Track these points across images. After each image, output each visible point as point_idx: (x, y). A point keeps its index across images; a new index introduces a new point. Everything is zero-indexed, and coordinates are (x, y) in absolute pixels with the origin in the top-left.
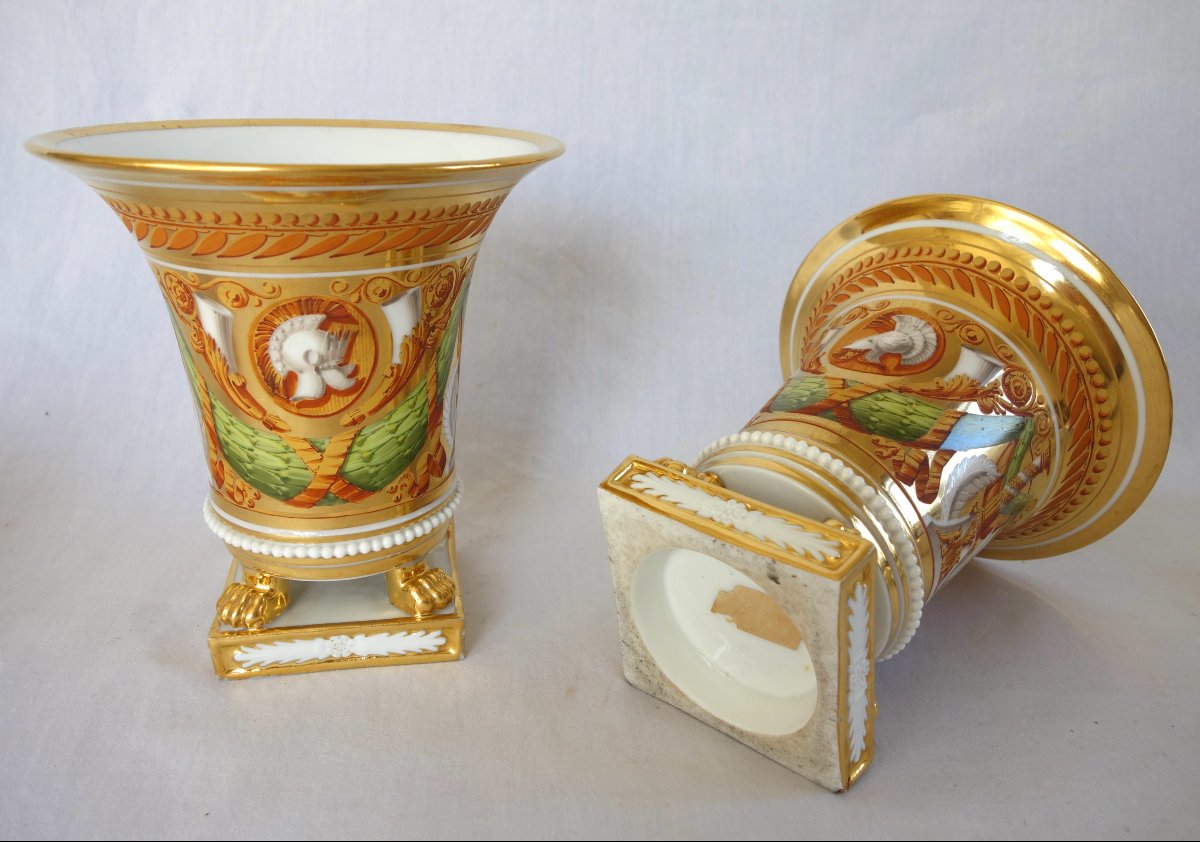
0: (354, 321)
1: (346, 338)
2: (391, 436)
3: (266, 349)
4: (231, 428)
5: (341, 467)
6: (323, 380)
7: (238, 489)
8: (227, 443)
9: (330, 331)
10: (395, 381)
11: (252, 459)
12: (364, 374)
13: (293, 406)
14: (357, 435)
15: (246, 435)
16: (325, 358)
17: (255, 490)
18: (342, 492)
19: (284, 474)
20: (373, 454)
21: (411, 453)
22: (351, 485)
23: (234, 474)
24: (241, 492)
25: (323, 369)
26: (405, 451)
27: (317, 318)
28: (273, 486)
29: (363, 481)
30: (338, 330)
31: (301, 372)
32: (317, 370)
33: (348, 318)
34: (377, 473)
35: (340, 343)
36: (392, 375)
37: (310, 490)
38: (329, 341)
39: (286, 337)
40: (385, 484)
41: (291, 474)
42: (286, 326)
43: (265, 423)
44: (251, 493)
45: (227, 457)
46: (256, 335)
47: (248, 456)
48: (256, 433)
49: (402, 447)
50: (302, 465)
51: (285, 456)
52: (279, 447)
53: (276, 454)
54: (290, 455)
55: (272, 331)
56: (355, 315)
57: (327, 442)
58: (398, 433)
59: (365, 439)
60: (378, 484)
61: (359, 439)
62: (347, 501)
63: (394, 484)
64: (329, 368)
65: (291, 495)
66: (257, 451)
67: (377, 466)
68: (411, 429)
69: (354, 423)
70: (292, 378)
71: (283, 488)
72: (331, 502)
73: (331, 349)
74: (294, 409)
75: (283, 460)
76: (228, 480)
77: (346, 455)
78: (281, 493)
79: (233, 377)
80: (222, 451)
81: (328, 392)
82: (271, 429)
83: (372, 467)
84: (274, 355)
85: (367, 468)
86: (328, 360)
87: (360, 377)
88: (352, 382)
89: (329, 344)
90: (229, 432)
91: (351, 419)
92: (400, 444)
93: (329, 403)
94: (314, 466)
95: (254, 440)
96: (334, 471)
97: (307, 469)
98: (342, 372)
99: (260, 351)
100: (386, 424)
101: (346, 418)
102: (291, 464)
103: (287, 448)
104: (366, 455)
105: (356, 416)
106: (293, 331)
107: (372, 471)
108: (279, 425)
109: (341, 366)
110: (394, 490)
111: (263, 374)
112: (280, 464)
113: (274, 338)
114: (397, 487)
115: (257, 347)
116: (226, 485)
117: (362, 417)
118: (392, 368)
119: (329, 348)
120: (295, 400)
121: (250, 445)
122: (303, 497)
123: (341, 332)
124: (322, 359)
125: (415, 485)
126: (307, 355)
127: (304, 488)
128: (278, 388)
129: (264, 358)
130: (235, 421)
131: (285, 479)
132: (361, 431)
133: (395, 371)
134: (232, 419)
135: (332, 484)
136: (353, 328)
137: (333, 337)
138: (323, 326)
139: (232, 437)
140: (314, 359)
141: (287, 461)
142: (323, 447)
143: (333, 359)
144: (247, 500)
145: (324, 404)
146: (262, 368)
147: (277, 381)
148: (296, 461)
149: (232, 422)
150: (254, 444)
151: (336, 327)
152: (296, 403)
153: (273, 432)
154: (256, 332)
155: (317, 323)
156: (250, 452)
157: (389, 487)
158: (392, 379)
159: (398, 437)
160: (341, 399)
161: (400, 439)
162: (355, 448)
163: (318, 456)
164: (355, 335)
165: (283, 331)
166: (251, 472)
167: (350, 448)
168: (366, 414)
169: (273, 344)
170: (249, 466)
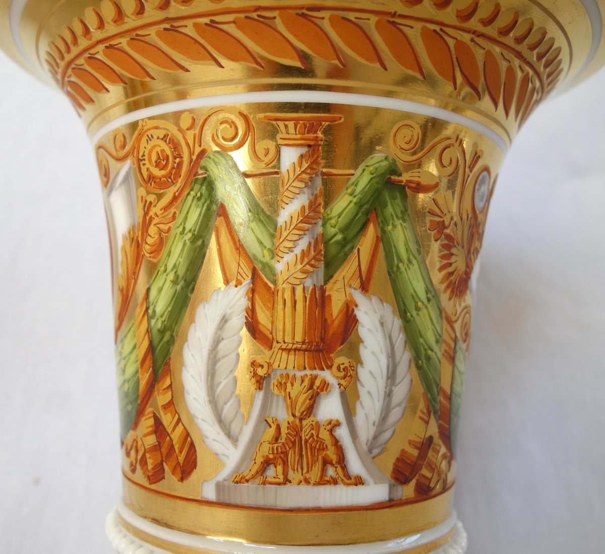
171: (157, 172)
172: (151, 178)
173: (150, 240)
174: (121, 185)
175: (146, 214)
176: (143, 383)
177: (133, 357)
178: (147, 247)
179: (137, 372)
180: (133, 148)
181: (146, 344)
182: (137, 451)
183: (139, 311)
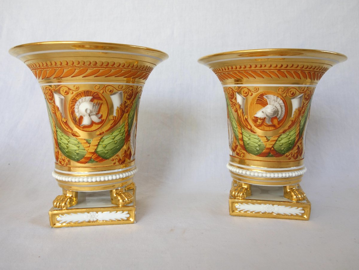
0: (101, 100)
1: (99, 105)
2: (112, 140)
3: (74, 108)
4: (62, 137)
5: (96, 149)
6: (91, 119)
7: (63, 160)
8: (60, 143)
9: (94, 102)
10: (114, 122)
11: (68, 147)
12: (104, 117)
13: (81, 127)
14: (101, 138)
15: (66, 139)
16: (92, 111)
17: (68, 159)
18: (96, 158)
19: (77, 152)
20: (106, 146)
21: (119, 148)
22: (99, 156)
23: (62, 154)
24: (64, 160)
25: (91, 115)
26: (117, 147)
27: (89, 98)
28: (74, 157)
29: (103, 155)
30: (96, 102)
31: (84, 116)
32: (89, 115)
33: (99, 98)
34: (107, 153)
35: (97, 106)
36: (113, 119)
37: (86, 157)
38: (93, 105)
39: (80, 104)
40: (110, 157)
41: (80, 152)
42: (80, 100)
43: (72, 134)
44: (67, 160)
45: (60, 149)
46: (71, 104)
47: (67, 147)
48: (69, 138)
49: (116, 145)
50: (83, 148)
51: (78, 145)
52: (76, 142)
53: (75, 145)
54: (79, 145)
55: (76, 102)
56: (102, 97)
57: (91, 140)
58: (115, 140)
59: (104, 140)
60: (108, 157)
61: (102, 140)
62: (97, 162)
63: (113, 158)
64: (93, 115)
65: (79, 160)
66: (69, 144)
67: (108, 150)
68: (119, 139)
69: (100, 134)
70: (81, 118)
71: (77, 157)
72: (92, 162)
73: (94, 108)
74: (82, 129)
75: (77, 147)
76: (60, 157)
77: (97, 145)
78: (76, 159)
79: (63, 119)
80: (59, 147)
81: (93, 123)
82: (74, 136)
83: (106, 150)
84: (76, 110)
85: (104, 151)
86: (93, 112)
87: (103, 118)
88: (100, 120)
89: (93, 107)
90: (61, 139)
91: (99, 133)
92: (116, 144)
93: (93, 127)
94: (87, 149)
95: (68, 140)
96: (93, 151)
97: (85, 150)
98: (97, 116)
99: (72, 109)
100: (111, 136)
101: (98, 132)
102: (80, 148)
103: (79, 142)
104: (104, 146)
105: (101, 132)
106: (82, 102)
107: (106, 152)
108: (77, 134)
109: (97, 114)
110: (113, 160)
111: (73, 117)
112: (76, 148)
113: (76, 104)
114: (114, 159)
115: (71, 108)
116: (59, 160)
117: (103, 133)
118: (113, 117)
119: (93, 108)
120: (82, 125)
121: (67, 142)
122: (83, 160)
123: (97, 103)
124: (91, 112)
125: (120, 159)
126: (86, 110)
127: (83, 157)
128: (77, 122)
129: (73, 111)
130: (63, 135)
131: (78, 154)
132: (102, 137)
133: (114, 118)
134: (63, 134)
135: (93, 156)
136: (101, 102)
137: (95, 104)
138: (92, 101)
139: (62, 141)
140: (88, 112)
141: (79, 147)
142: (90, 142)
143: (95, 112)
144: (65, 163)
145: (91, 127)
146: (72, 115)
147: (77, 119)
148: (81, 147)
149: (62, 135)
150: (69, 142)
151: (96, 101)
152: (82, 127)
153: (75, 137)
154: (71, 103)
155: (90, 99)
156: (67, 145)
157: (111, 159)
158: (113, 121)
159: (115, 141)
160: (96, 125)
161: (116, 142)
162: (101, 143)
163: (88, 145)
164: (102, 104)
165: (79, 102)
166: (67, 152)
167: (99, 143)
168: (105, 132)
169: (76, 107)
170: (67, 150)
171: (307, 97)
172: (306, 98)
173: (303, 111)
174: (299, 98)
175: (303, 105)
176: (296, 140)
177: (295, 134)
178: (302, 112)
179: (295, 138)
180: (305, 91)
181: (298, 132)
182: (292, 154)
183: (298, 125)
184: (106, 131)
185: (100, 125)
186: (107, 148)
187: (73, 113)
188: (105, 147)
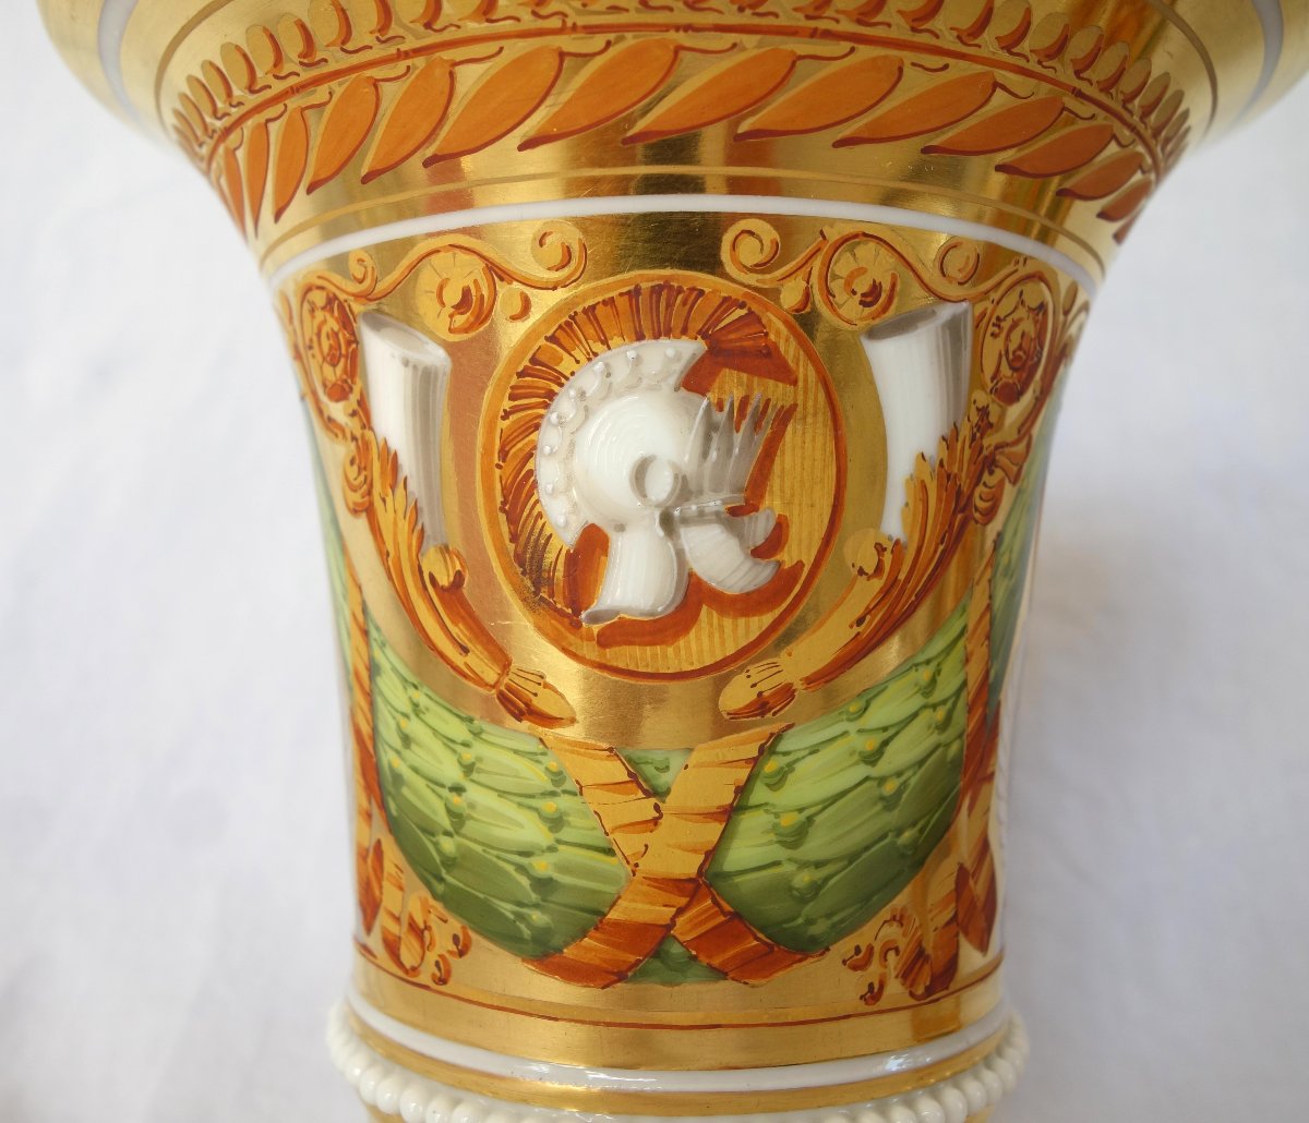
0: (784, 374)
1: (757, 425)
2: (863, 771)
3: (530, 455)
5: (712, 854)
6: (680, 554)
7: (413, 926)
8: (398, 777)
9: (712, 396)
10: (885, 592)
11: (458, 818)
12: (799, 550)
13: (590, 638)
14: (768, 749)
15: (449, 742)
16: (693, 486)
17: (456, 924)
18: (711, 939)
19: (542, 866)
20: (810, 820)
21: (914, 845)
22: (738, 920)
24: (420, 933)
25: (685, 521)
26: (898, 833)
27: (677, 352)
28: (507, 909)
29: (775, 909)
30: (738, 394)
31: (621, 528)
32: (668, 522)
33: (766, 361)
34: (816, 888)
35: (738, 438)
36: (879, 569)
37: (615, 923)
38: (710, 428)
39: (588, 413)
40: (840, 931)
41: (564, 868)
42: (588, 378)
43: (503, 698)
44: (445, 933)
46: (506, 415)
47: (450, 810)
48: (477, 734)
49: (892, 819)
50: (597, 837)
51: (549, 806)
52: (534, 776)
53: (524, 798)
54: (565, 802)
55: (551, 395)
56: (789, 349)
57: (676, 762)
59: (790, 767)
60: (817, 929)
61: (772, 765)
62: (720, 973)
63: (863, 937)
64: (701, 517)
65: (556, 941)
66: (474, 793)
67: (818, 865)
68: (920, 765)
69: (761, 707)
70: (593, 544)
71: (538, 917)
72: (675, 972)
73: (714, 455)
74: (590, 651)
75: (544, 818)
77: (729, 814)
78: (527, 933)
79: (433, 563)
80: (384, 807)
81: (694, 596)
82: (519, 716)
83: (803, 865)
84: (547, 472)
85: (788, 868)
86: (700, 492)
87: (788, 557)
88: (762, 574)
89: (707, 439)
91: (752, 696)
92: (888, 805)
93: (692, 634)
94: (632, 842)
95: (469, 756)
96: (688, 866)
97: (610, 851)
99: (510, 467)
100: (852, 727)
101: (741, 691)
102: (565, 834)
103: (558, 777)
104: (790, 820)
105: (767, 687)
106: (608, 392)
107: (803, 879)
108: (543, 703)
109: (735, 515)
110: (861, 961)
111: (514, 538)
112: (531, 831)
113: (554, 417)
114: (870, 950)
115: (504, 454)
116: (384, 920)
117: (787, 692)
118: (880, 549)
119: (705, 454)
120: (595, 618)
121: (453, 773)
122: (591, 948)
123: (744, 402)
124: (685, 489)
125: (920, 955)
126: (640, 472)
127: (595, 918)
128: (550, 581)
129: (521, 486)
130: (424, 703)
131: (543, 885)
132: (777, 737)
133: (888, 558)
134: (419, 697)
135: (680, 911)
136: (779, 393)
137: (721, 417)
138: (695, 380)
140: (661, 486)
141: (556, 822)
142: (663, 778)
143: (716, 490)
144: (431, 957)
146: (513, 520)
147: (550, 557)
148: (581, 827)
150: (469, 769)
151: (731, 385)
152: (596, 628)
153: (525, 725)
154: (507, 404)
155: (678, 368)
156: (455, 799)
157: (847, 948)
158: (878, 584)
159: (881, 781)
160: (728, 622)
161: (888, 790)
162: (759, 794)
163: (646, 807)
164: (785, 416)
165: (582, 394)
166: (450, 863)
167: (742, 790)
168: (798, 685)
169: (549, 438)
170: (450, 846)
184: (810, 681)
185: (760, 623)
186: (817, 845)
187: (518, 494)
188: (795, 837)
